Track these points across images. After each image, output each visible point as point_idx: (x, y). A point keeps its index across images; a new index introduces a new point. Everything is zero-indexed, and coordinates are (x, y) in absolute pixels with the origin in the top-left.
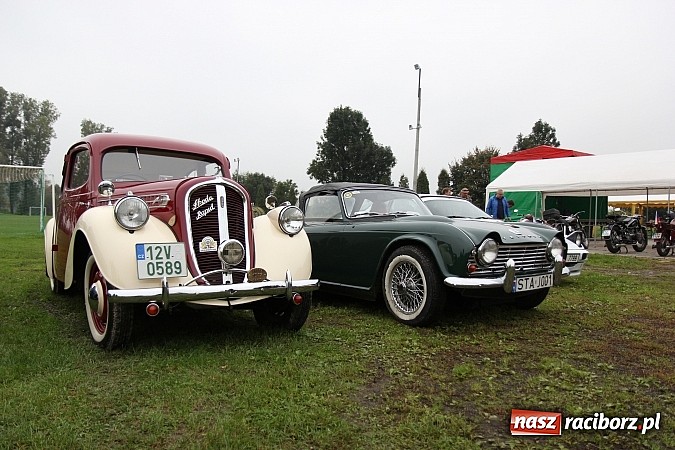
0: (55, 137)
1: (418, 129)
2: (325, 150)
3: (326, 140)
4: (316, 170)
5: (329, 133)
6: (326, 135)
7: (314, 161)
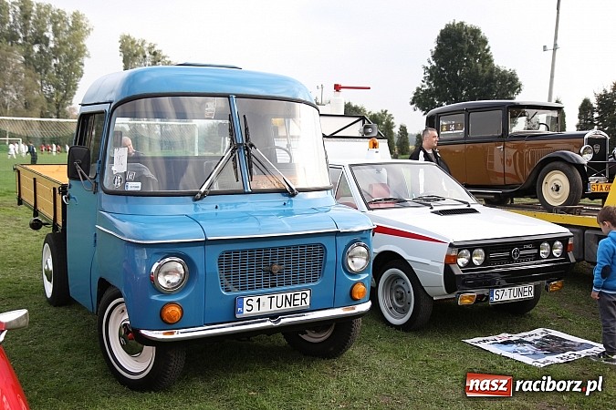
0: (88, 56)
1: (555, 50)
2: (433, 74)
3: (434, 64)
4: (421, 100)
5: (437, 55)
6: (435, 57)
7: (418, 89)
